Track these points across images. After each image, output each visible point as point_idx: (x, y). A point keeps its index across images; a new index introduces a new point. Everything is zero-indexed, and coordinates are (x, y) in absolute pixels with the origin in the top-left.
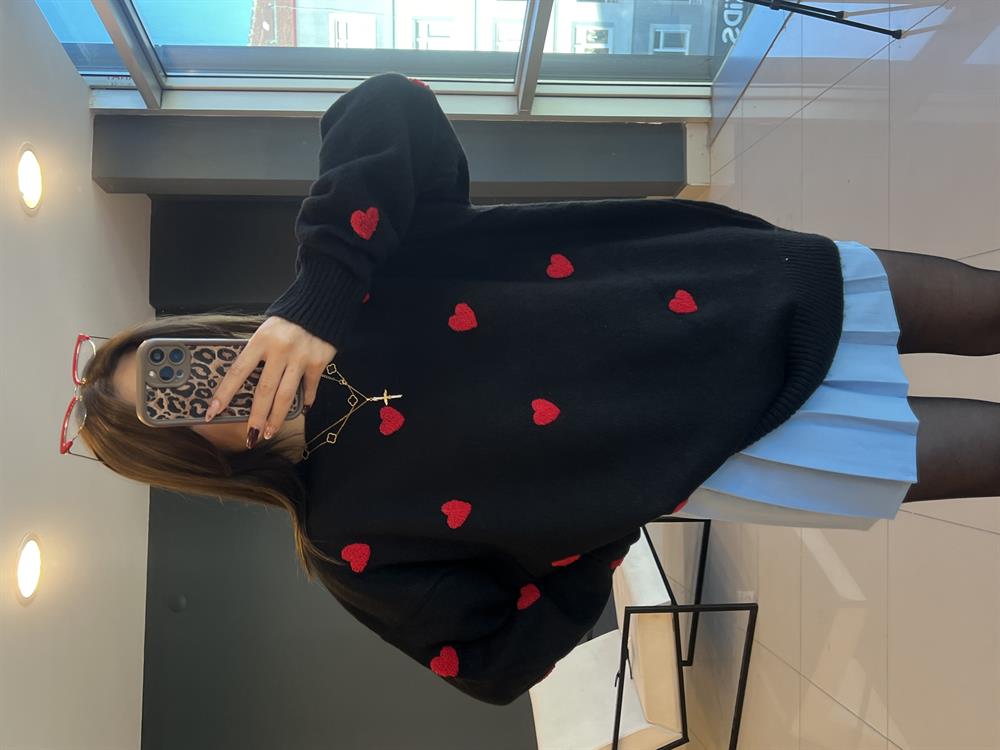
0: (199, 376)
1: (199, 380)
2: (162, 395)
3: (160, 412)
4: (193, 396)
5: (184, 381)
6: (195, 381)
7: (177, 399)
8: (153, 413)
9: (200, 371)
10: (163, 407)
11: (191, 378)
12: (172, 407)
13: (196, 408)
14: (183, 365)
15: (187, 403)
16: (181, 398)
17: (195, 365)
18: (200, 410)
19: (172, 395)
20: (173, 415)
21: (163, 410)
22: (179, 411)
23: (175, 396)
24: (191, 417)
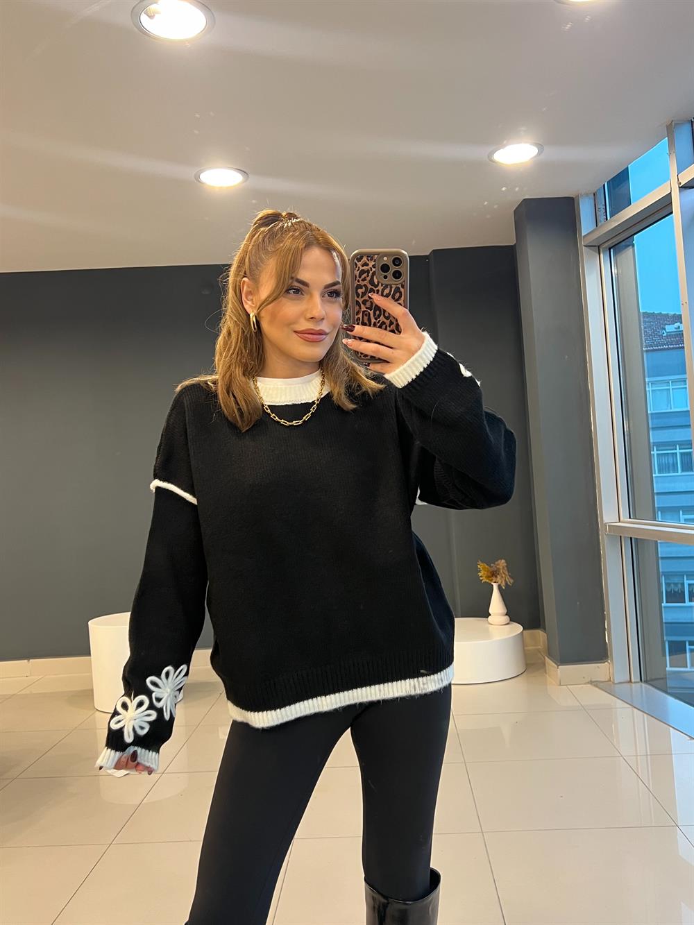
0: (383, 290)
1: (380, 290)
2: (370, 266)
3: (359, 264)
4: (370, 286)
5: (380, 280)
6: (380, 288)
7: (368, 276)
8: (359, 260)
9: (387, 291)
10: (363, 266)
11: (382, 285)
12: (362, 272)
13: (362, 288)
14: (390, 280)
15: (365, 282)
16: (368, 278)
17: (391, 288)
18: (360, 291)
19: (371, 272)
20: (357, 273)
21: (360, 267)
22: (360, 277)
23: (370, 274)
24: (355, 285)
